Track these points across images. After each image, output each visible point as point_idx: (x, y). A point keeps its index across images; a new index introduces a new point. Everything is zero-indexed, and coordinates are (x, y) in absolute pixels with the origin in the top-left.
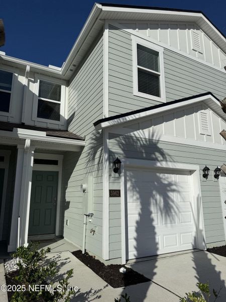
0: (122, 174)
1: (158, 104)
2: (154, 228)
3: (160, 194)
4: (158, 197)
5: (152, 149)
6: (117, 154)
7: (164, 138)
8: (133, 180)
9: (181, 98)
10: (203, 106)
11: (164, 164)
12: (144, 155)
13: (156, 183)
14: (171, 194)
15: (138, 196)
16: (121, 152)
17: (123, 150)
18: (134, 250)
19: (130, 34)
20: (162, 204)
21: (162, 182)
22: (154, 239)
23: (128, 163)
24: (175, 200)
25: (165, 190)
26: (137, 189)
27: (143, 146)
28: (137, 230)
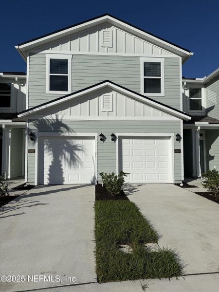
0: (37, 141)
1: (63, 96)
2: (62, 169)
3: (68, 152)
4: (67, 153)
5: (59, 125)
6: (33, 130)
7: (65, 118)
8: (49, 144)
9: (84, 88)
10: (107, 90)
11: (67, 134)
12: (53, 129)
13: (65, 145)
14: (77, 152)
15: (51, 152)
16: (37, 129)
17: (37, 128)
18: (48, 180)
19: (45, 54)
20: (69, 158)
21: (70, 145)
22: (62, 175)
23: (40, 134)
24: (80, 156)
25: (72, 149)
26: (51, 149)
27: (52, 124)
28: (50, 170)
